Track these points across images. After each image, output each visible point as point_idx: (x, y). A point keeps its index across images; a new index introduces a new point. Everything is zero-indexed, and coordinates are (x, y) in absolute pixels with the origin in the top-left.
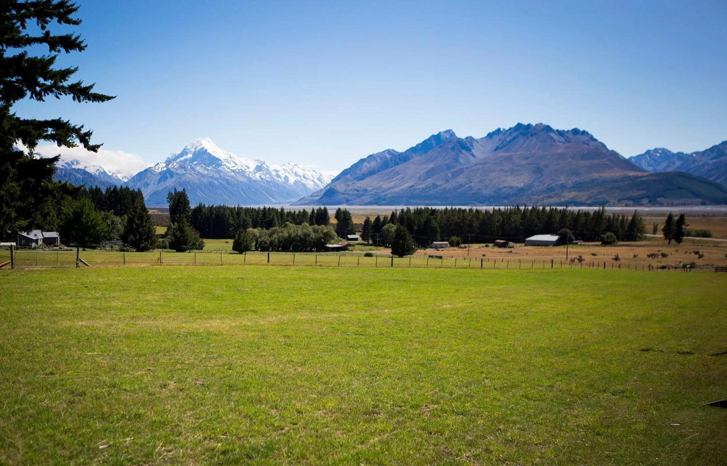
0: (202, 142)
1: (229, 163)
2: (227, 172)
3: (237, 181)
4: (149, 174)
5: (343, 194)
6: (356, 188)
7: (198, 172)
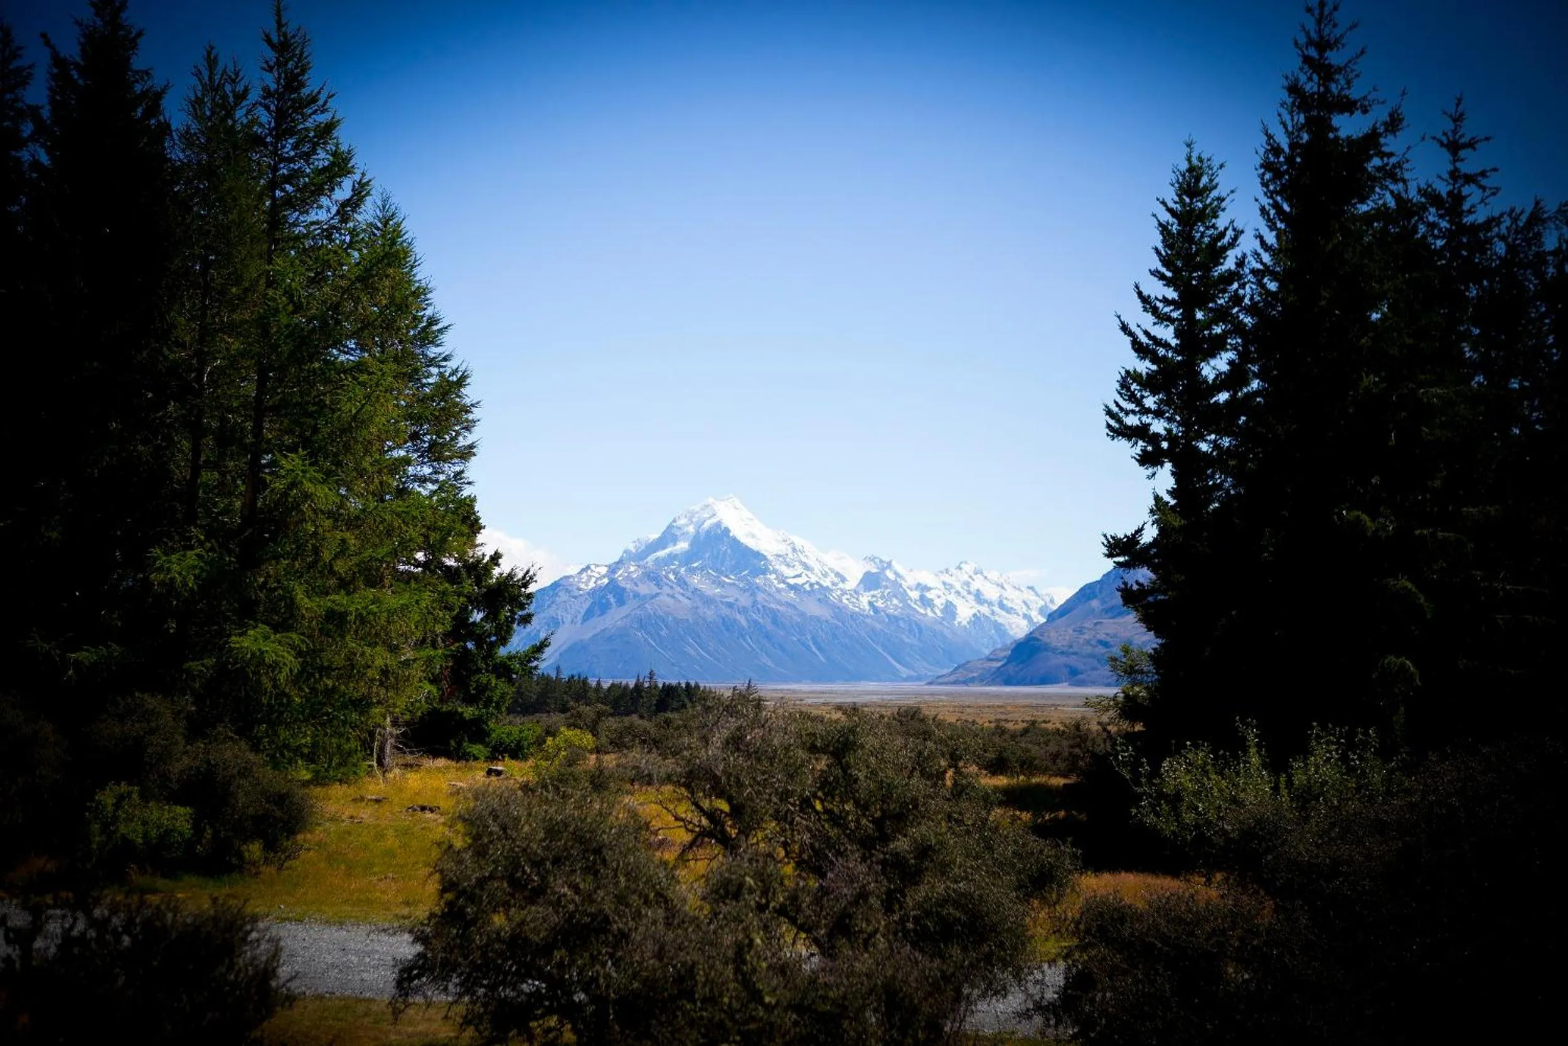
0: (715, 507)
1: (788, 565)
2: (778, 591)
3: (802, 615)
4: (563, 596)
5: (1062, 653)
6: (1102, 637)
7: (696, 590)
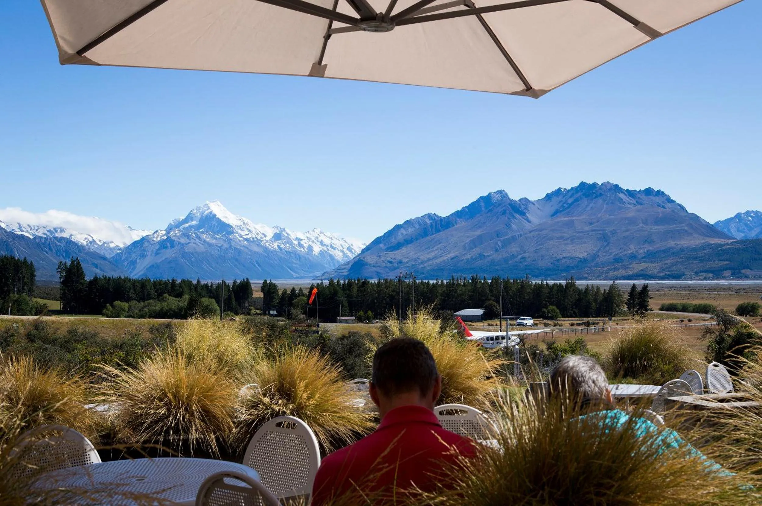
0: (210, 206)
1: (241, 230)
2: (240, 241)
3: (251, 251)
4: (146, 244)
5: (374, 266)
6: (389, 259)
7: (205, 241)
